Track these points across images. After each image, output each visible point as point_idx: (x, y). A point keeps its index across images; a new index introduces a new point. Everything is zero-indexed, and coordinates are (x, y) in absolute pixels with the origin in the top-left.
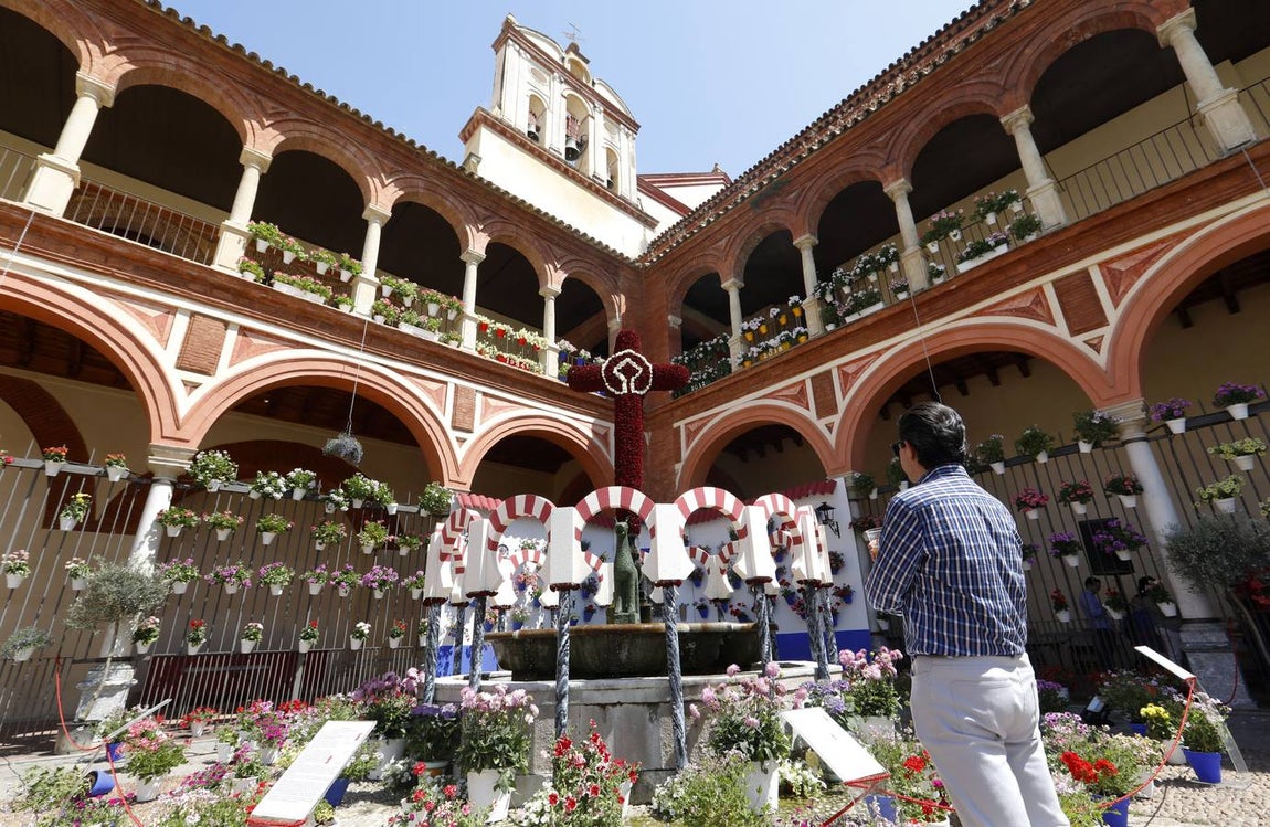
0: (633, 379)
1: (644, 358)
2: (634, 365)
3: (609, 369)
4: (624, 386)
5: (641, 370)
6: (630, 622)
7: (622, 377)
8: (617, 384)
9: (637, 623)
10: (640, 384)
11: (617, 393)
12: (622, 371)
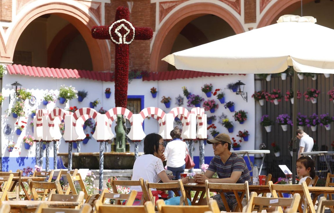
0: (125, 36)
1: (131, 25)
2: (126, 28)
3: (113, 30)
4: (120, 39)
5: (129, 31)
6: (122, 151)
7: (119, 35)
8: (117, 39)
9: (125, 152)
10: (128, 39)
11: (117, 43)
12: (120, 31)
